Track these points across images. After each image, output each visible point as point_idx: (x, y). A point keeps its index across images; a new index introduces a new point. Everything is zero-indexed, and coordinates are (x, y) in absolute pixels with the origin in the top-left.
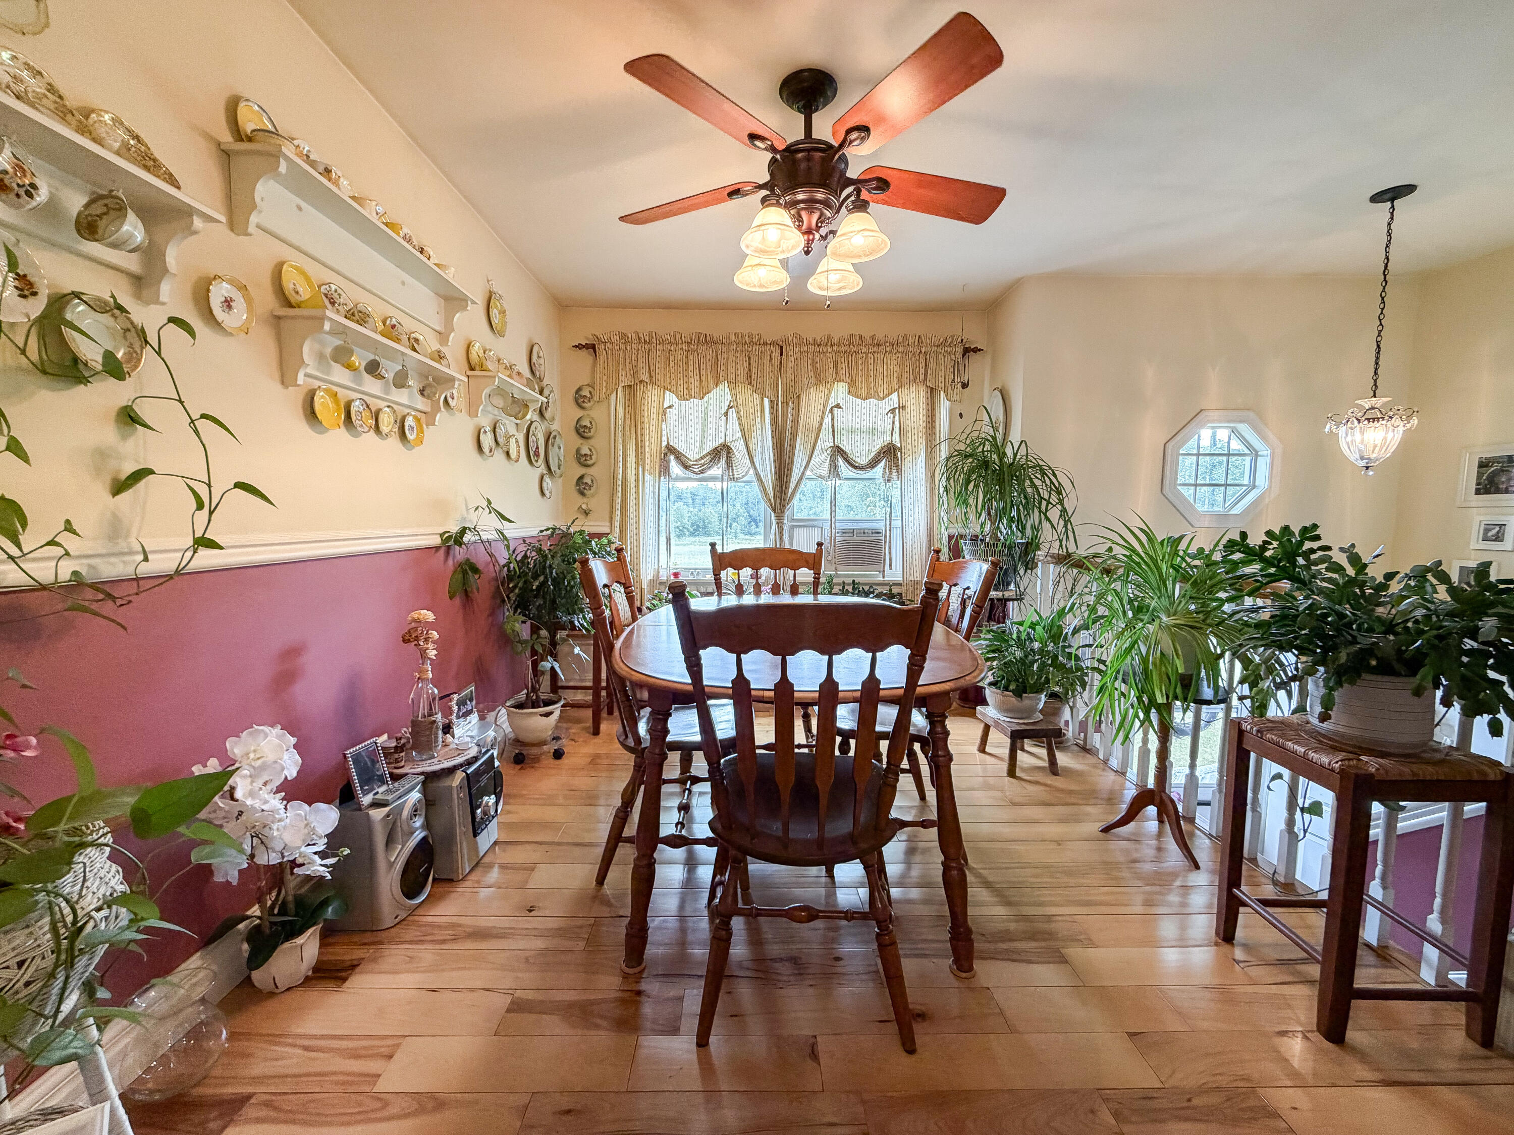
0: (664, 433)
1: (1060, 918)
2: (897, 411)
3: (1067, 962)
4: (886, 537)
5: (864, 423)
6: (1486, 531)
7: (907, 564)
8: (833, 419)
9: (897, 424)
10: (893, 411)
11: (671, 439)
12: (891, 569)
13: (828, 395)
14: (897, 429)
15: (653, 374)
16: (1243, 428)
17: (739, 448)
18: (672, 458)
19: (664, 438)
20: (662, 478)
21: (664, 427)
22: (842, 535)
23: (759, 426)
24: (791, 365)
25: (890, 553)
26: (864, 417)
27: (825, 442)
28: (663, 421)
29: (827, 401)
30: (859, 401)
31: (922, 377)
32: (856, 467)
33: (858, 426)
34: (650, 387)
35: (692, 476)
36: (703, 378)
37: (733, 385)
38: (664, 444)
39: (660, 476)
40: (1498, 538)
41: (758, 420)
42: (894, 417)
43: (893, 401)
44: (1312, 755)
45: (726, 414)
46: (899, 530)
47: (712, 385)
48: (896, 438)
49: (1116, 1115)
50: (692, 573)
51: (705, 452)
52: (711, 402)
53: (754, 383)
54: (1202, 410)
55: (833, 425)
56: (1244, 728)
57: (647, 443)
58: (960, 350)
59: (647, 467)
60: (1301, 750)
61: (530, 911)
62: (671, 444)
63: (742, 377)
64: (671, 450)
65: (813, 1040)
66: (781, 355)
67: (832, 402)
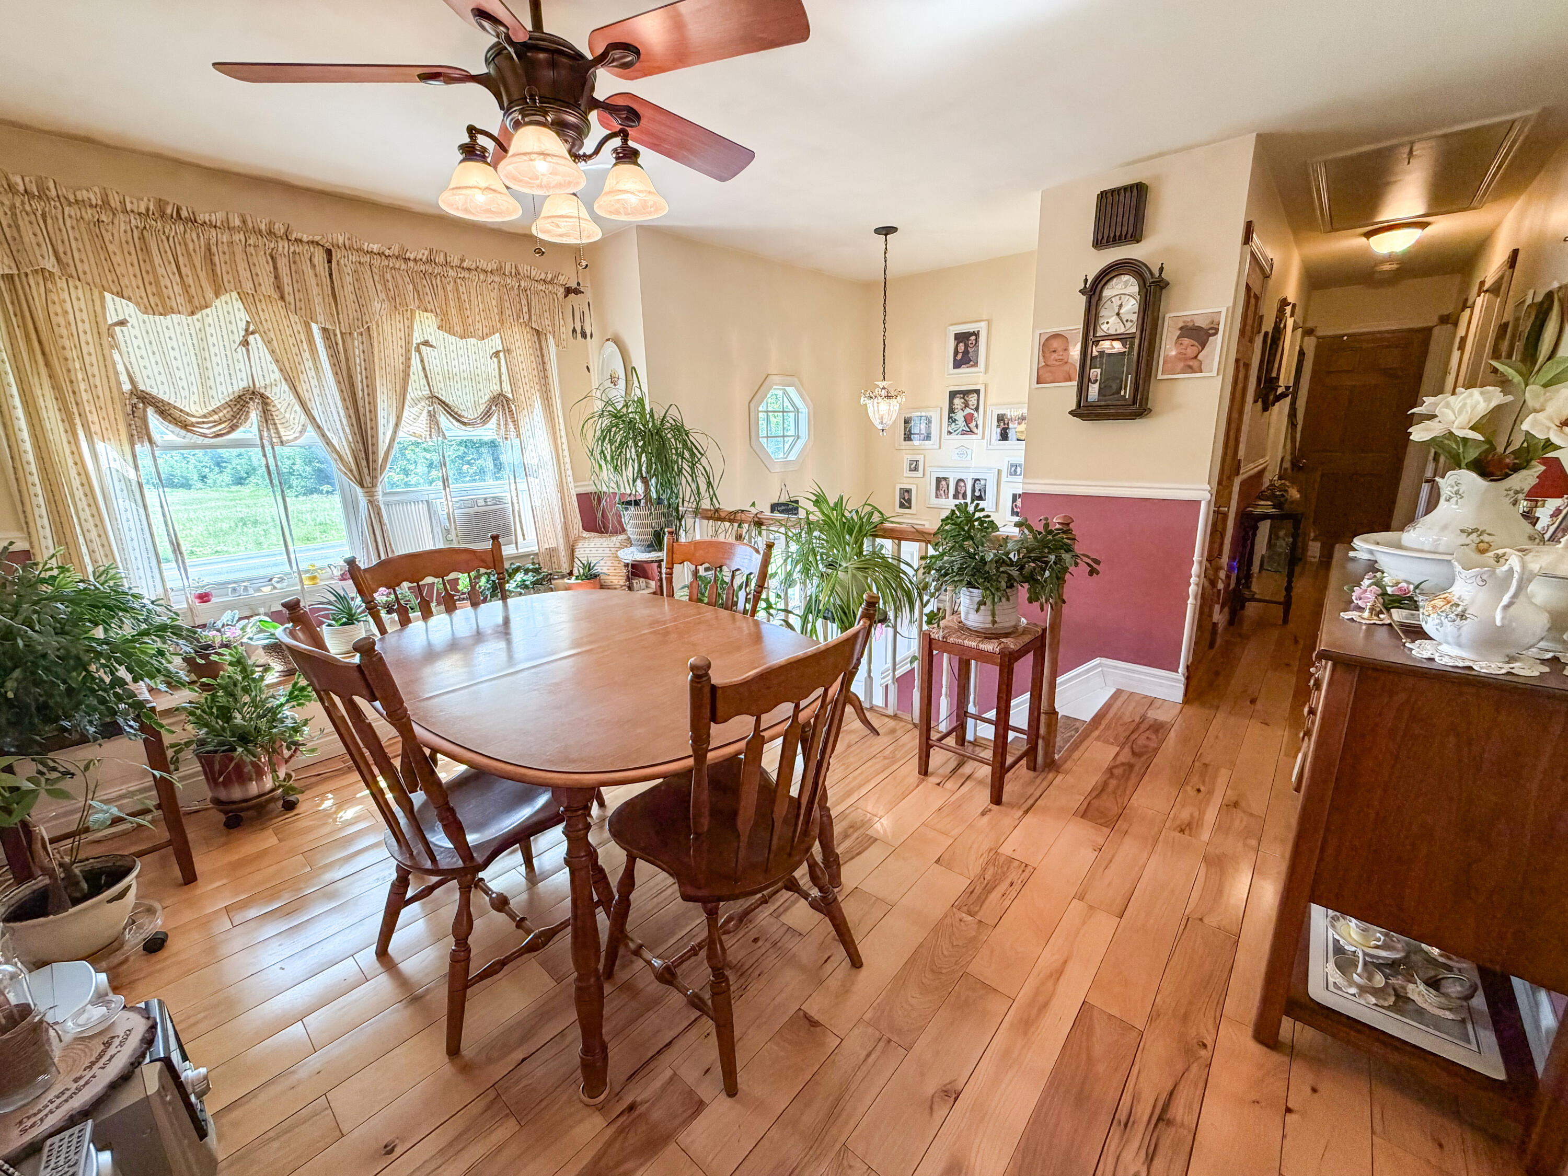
0: (120, 368)
1: (847, 812)
2: (502, 354)
3: (876, 840)
4: (512, 504)
5: (463, 367)
6: (910, 464)
7: (540, 532)
8: (422, 361)
9: (504, 369)
10: (497, 354)
11: (138, 379)
12: (524, 539)
13: (411, 327)
14: (505, 377)
15: (67, 259)
16: (791, 390)
17: (281, 396)
18: (150, 411)
19: (124, 378)
20: (138, 447)
21: (117, 357)
22: (460, 508)
23: (309, 364)
24: (349, 279)
25: (521, 522)
26: (462, 360)
27: (417, 388)
28: (112, 347)
29: (410, 335)
30: (453, 339)
31: (526, 317)
32: (464, 424)
33: (456, 370)
34: (62, 283)
35: (200, 440)
36: (190, 281)
37: (248, 299)
38: (127, 387)
39: (132, 445)
40: (916, 469)
41: (307, 355)
42: (499, 362)
43: (495, 342)
44: (966, 643)
45: (245, 343)
46: (526, 494)
47: (210, 294)
48: (507, 388)
49: (970, 914)
50: (234, 590)
51: (215, 404)
52: (210, 320)
53: (290, 298)
54: (768, 375)
55: (424, 369)
56: (933, 636)
57: (83, 386)
58: (561, 291)
59: (95, 428)
60: (974, 644)
61: (391, 1151)
62: (142, 387)
63: (267, 286)
64: (146, 399)
65: (801, 1013)
66: (330, 262)
67: (417, 338)
